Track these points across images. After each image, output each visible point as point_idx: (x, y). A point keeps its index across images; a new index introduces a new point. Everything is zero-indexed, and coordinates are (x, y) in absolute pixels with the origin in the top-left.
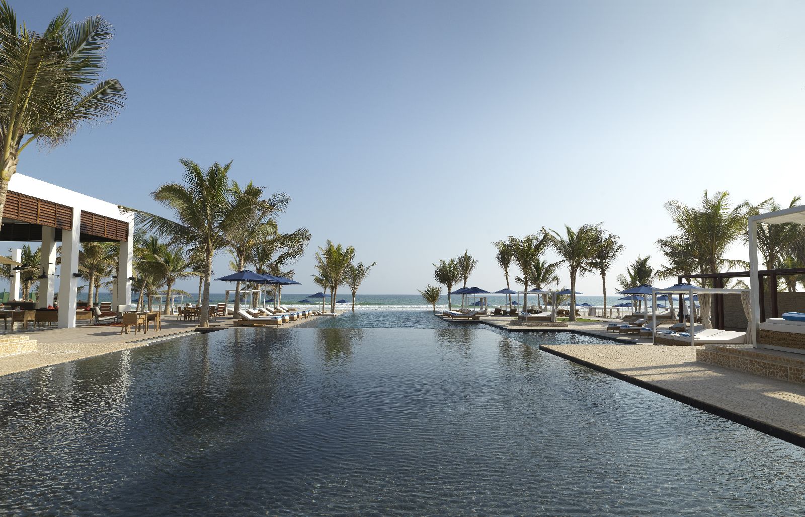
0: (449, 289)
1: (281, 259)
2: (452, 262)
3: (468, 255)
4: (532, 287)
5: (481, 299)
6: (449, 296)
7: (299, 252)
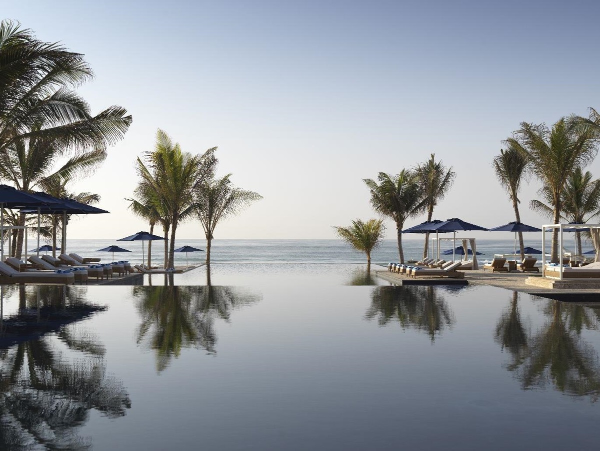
0: (400, 226)
1: (65, 171)
2: (404, 176)
3: (436, 162)
4: (566, 219)
5: (465, 242)
6: (400, 236)
7: (99, 155)
